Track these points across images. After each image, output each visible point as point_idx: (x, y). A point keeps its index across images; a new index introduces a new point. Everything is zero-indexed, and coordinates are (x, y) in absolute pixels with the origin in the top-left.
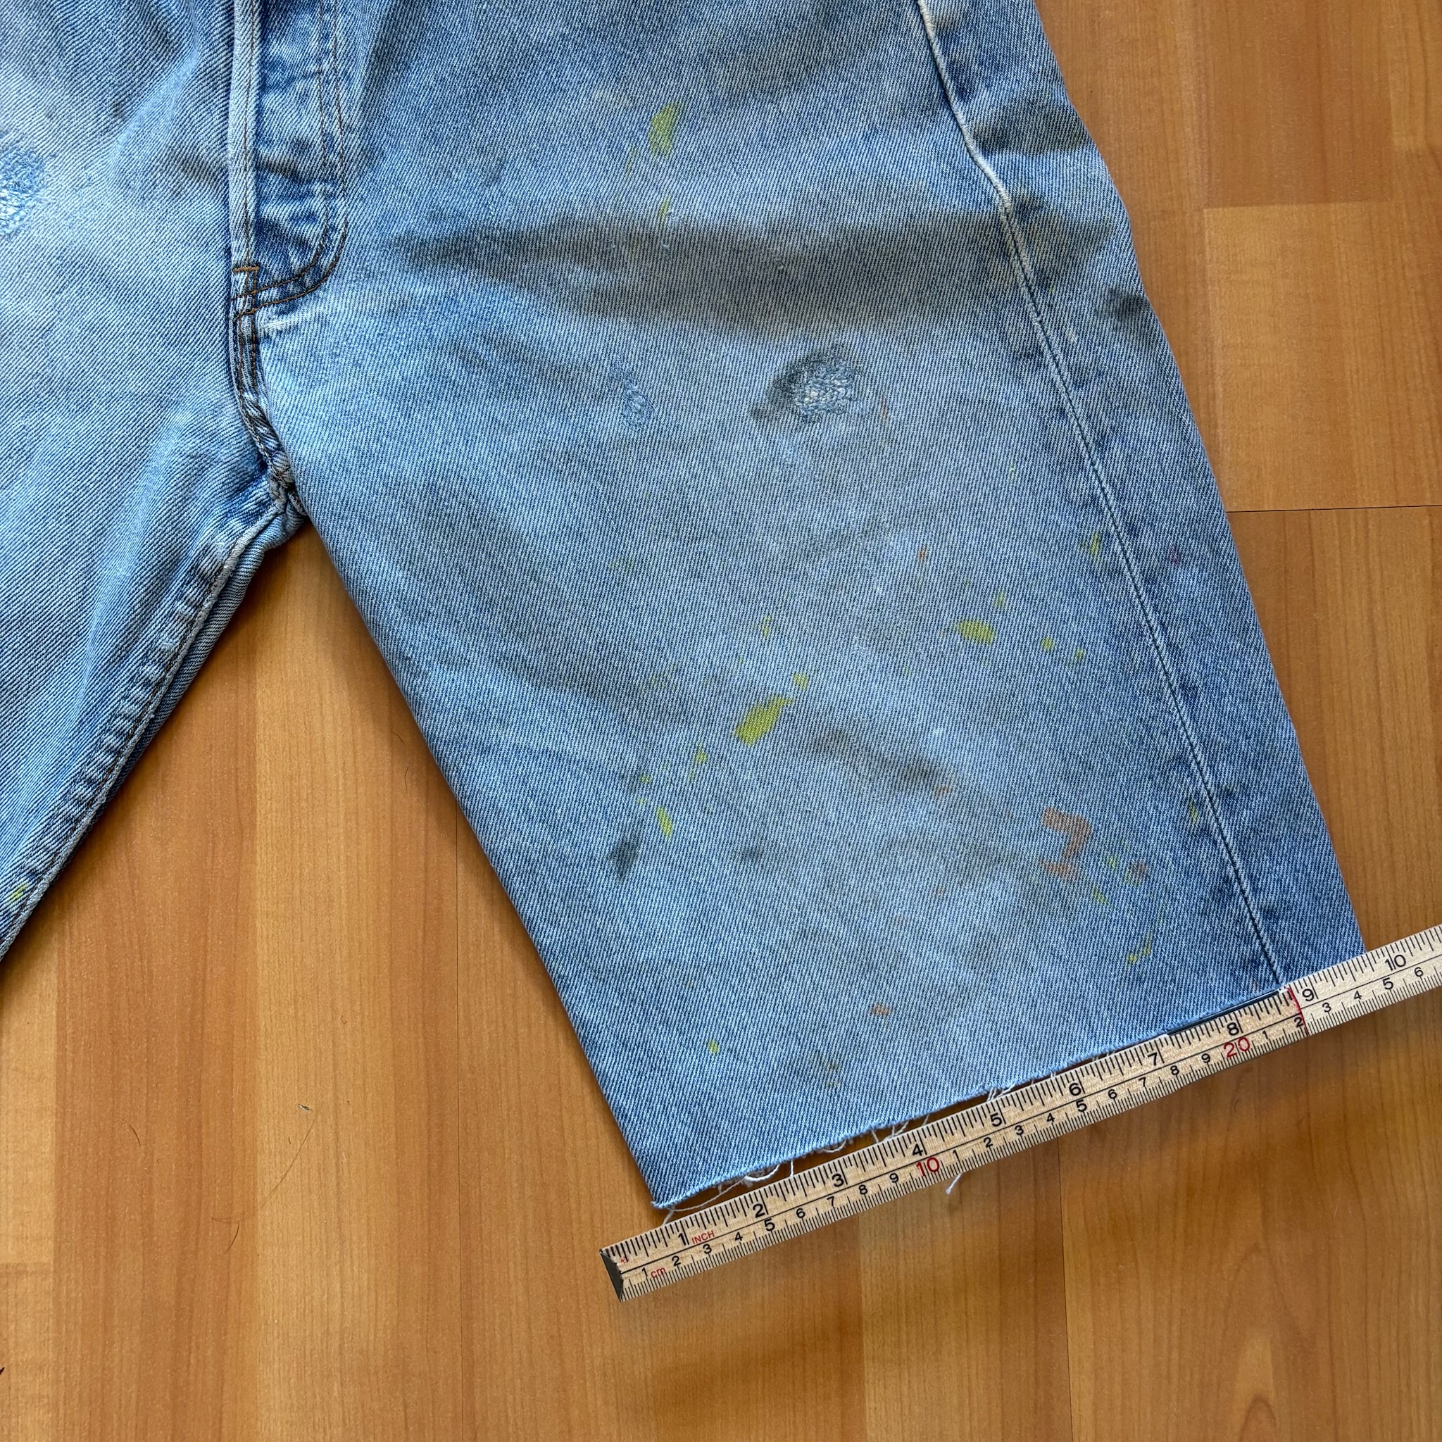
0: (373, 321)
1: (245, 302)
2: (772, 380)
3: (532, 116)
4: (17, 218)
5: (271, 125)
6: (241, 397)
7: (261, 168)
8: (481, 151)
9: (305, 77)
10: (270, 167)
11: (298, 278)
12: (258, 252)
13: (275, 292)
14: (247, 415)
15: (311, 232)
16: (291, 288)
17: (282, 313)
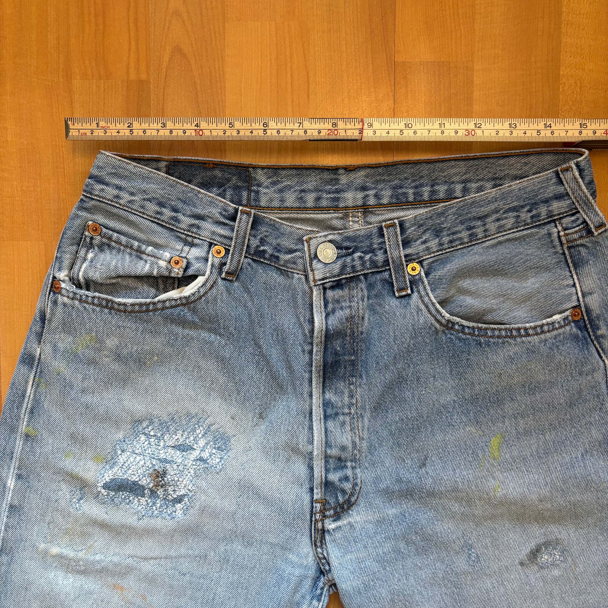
0: (371, 525)
1: (320, 516)
2: (529, 550)
3: (439, 437)
4: (221, 464)
5: (331, 438)
6: (316, 550)
7: (327, 458)
8: (418, 451)
9: (343, 414)
10: (330, 457)
11: (342, 506)
12: (325, 494)
13: (332, 512)
14: (318, 556)
15: (347, 486)
16: (338, 509)
17: (334, 521)
